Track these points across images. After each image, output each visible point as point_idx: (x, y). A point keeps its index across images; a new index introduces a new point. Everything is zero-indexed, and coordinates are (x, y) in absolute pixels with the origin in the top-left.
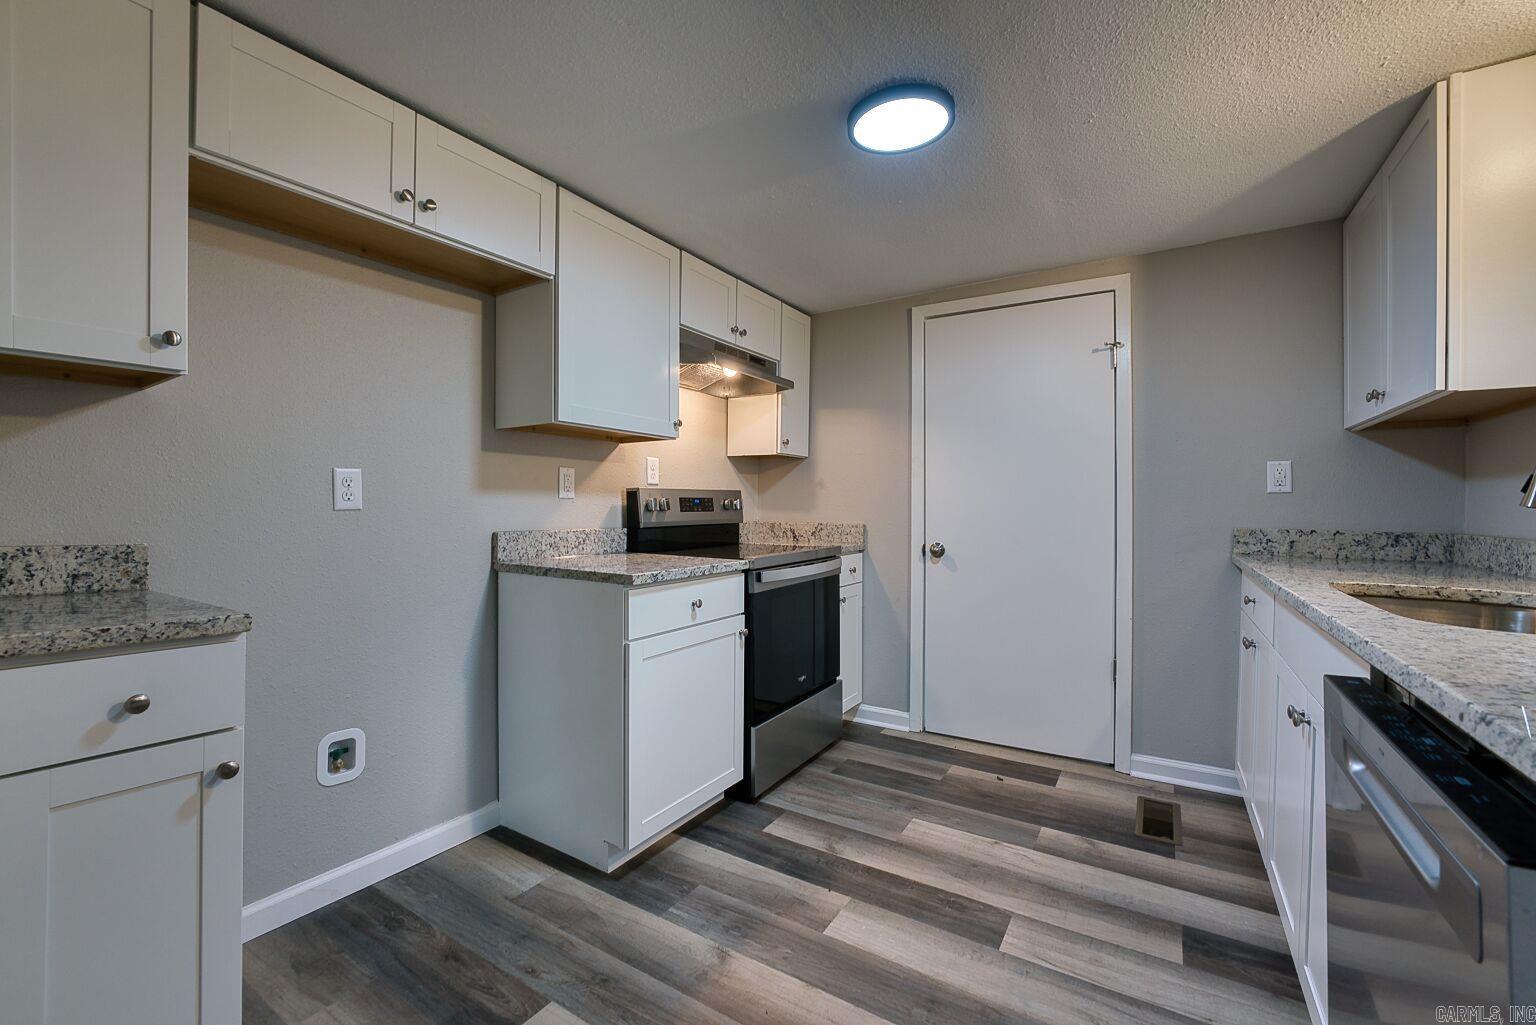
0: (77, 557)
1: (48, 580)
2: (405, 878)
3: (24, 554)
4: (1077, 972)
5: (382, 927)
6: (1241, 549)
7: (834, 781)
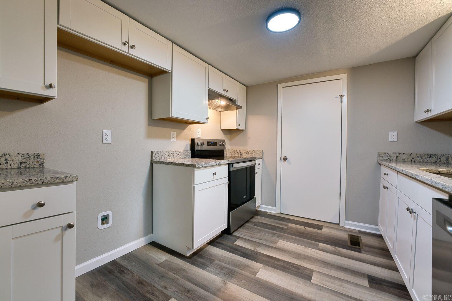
0: (22, 157)
1: (12, 164)
2: (125, 257)
3: (5, 156)
4: (336, 289)
5: (118, 273)
6: (381, 158)
7: (254, 228)
